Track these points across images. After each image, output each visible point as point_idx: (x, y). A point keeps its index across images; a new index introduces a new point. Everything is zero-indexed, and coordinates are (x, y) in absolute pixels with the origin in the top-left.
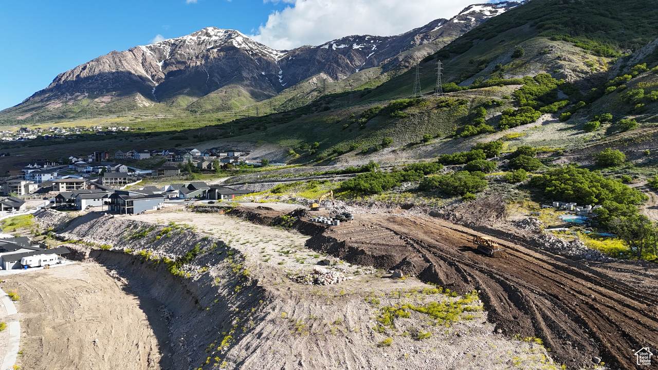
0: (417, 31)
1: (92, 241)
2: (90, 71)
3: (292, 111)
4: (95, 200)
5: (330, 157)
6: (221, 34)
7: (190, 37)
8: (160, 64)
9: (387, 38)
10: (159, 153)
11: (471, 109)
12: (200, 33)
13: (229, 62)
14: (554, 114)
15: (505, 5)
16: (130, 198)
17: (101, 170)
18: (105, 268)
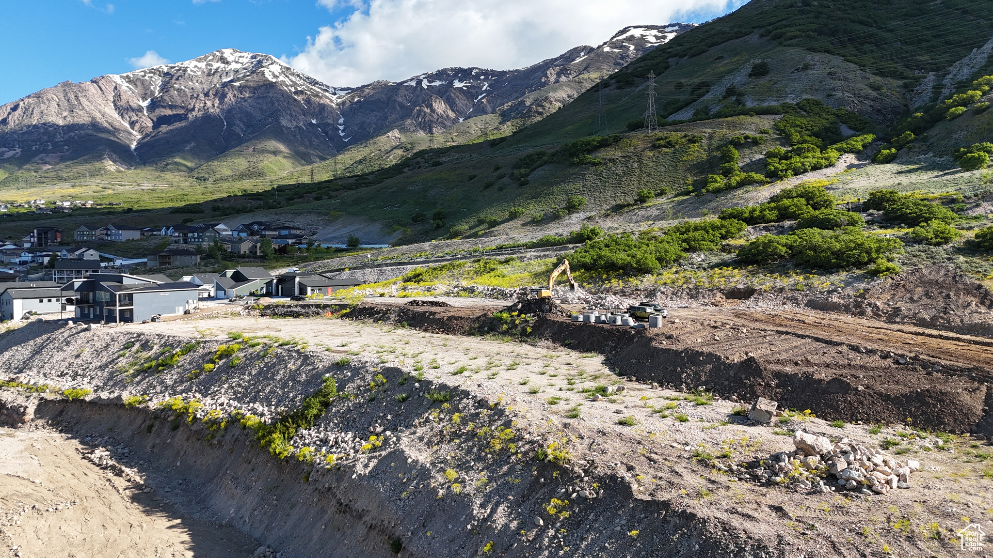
0: (548, 64)
1: (41, 381)
2: (24, 113)
3: (370, 174)
4: (41, 301)
5: (473, 231)
6: (245, 60)
7: (194, 63)
8: (145, 104)
9: (504, 73)
10: (155, 233)
11: (710, 150)
12: (211, 58)
13: (258, 103)
14: (858, 154)
15: (676, 28)
16: (127, 289)
17: (48, 258)
18: (75, 442)
